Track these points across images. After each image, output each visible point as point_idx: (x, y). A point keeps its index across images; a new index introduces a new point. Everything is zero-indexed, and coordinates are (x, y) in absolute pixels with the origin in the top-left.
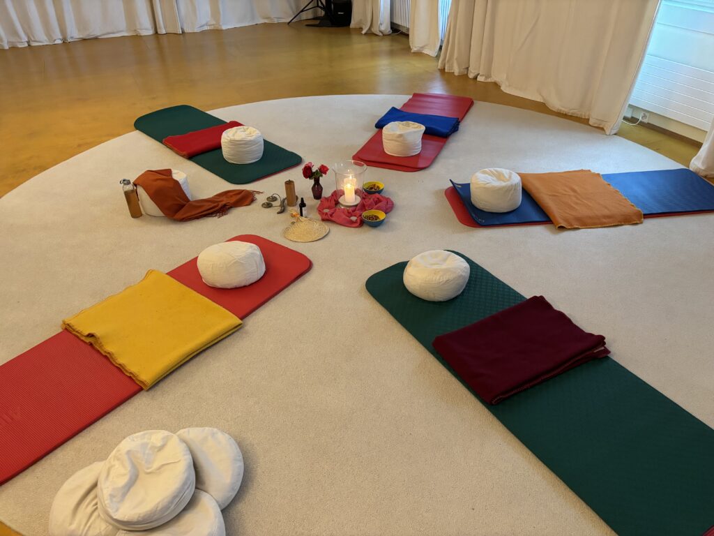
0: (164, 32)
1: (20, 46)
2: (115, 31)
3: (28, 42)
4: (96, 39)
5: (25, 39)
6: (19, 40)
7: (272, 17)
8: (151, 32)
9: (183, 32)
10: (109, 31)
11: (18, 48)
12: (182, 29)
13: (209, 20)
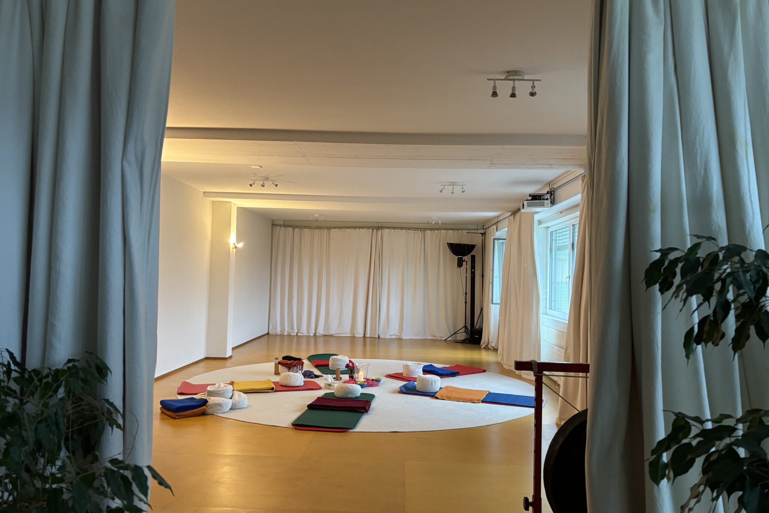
0: (368, 336)
1: (292, 334)
2: (343, 333)
3: (297, 333)
4: (332, 336)
5: (296, 331)
6: (293, 331)
7: (437, 336)
8: (362, 335)
9: (379, 337)
10: (340, 332)
11: (291, 335)
12: (378, 335)
13: (396, 333)
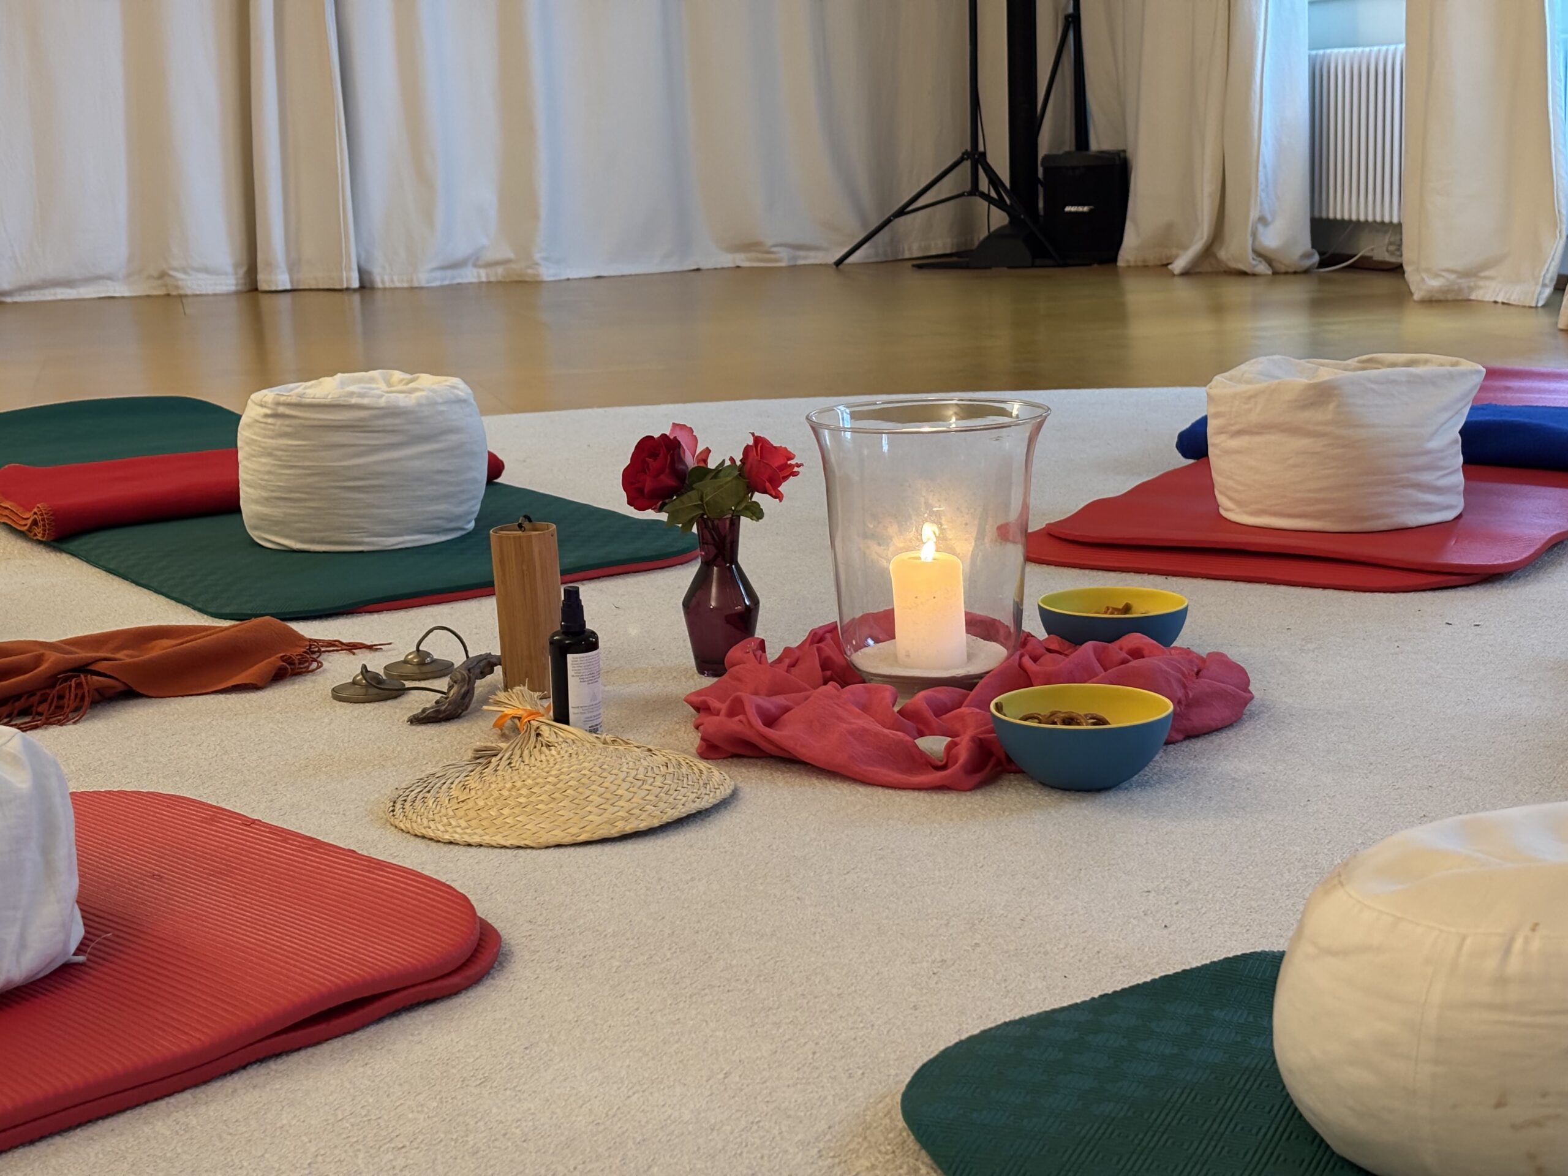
0: (282, 280)
7: (770, 242)
9: (366, 287)
12: (361, 271)
13: (484, 241)
